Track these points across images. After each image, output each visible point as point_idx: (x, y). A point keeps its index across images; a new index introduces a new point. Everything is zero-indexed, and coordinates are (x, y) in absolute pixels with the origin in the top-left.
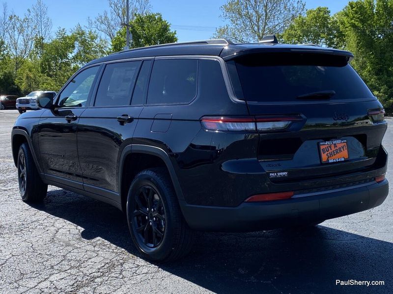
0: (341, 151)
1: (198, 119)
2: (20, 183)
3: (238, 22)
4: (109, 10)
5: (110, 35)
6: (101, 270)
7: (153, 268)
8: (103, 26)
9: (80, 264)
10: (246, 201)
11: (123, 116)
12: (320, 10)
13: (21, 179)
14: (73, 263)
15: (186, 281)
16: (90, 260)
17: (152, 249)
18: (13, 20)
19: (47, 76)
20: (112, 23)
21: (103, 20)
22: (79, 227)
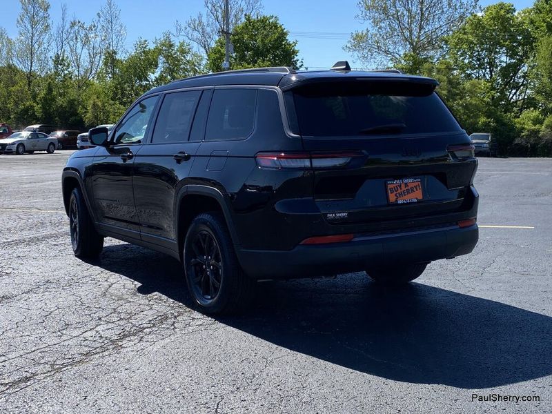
0: (413, 191)
1: (253, 155)
2: (72, 235)
3: (383, 25)
4: (205, 11)
5: (205, 47)
6: (152, 322)
7: (209, 320)
8: (196, 34)
9: (130, 316)
10: (301, 243)
11: (180, 153)
12: (501, 6)
13: (73, 230)
14: (122, 316)
15: (241, 331)
16: (142, 313)
17: (209, 301)
18: (76, 28)
19: (120, 104)
20: (208, 30)
21: (197, 25)
22: (136, 283)
